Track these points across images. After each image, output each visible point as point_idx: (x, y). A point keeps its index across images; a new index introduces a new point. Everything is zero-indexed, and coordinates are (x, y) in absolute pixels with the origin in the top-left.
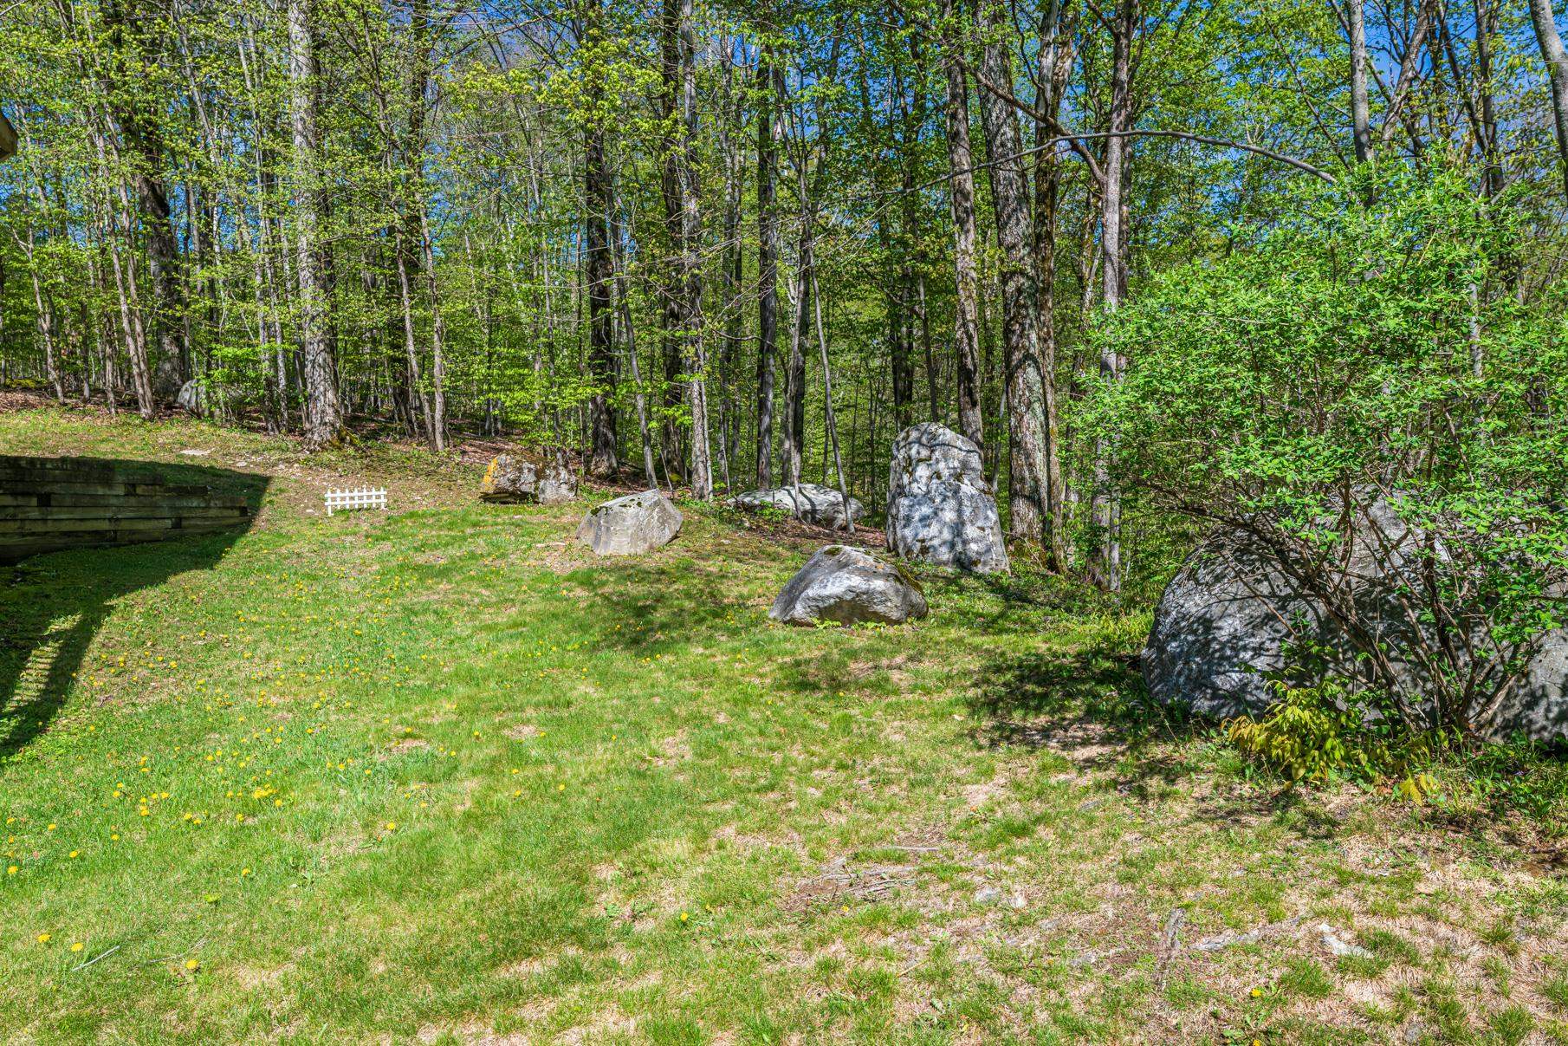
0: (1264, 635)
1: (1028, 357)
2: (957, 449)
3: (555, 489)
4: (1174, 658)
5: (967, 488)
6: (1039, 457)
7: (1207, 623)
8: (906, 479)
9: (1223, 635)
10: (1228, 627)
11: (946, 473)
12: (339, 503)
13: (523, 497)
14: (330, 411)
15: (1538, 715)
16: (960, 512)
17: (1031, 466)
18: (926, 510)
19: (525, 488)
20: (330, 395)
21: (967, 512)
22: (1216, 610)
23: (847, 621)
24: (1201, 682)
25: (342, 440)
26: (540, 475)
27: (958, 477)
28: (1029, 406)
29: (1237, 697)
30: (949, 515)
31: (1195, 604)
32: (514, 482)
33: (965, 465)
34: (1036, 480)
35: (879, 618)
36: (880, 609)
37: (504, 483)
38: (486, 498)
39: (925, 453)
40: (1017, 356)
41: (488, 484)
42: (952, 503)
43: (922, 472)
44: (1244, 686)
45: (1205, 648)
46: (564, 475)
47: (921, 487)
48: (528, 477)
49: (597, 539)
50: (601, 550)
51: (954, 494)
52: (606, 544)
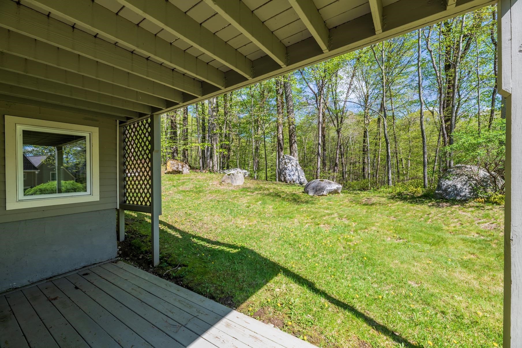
0: (465, 187)
2: (295, 160)
3: (186, 170)
4: (450, 192)
5: (298, 168)
8: (286, 166)
19: (180, 170)
22: (456, 184)
23: (333, 194)
26: (183, 167)
27: (296, 166)
30: (297, 174)
31: (452, 183)
32: (177, 168)
33: (297, 163)
37: (175, 168)
38: (169, 173)
39: (289, 161)
43: (289, 165)
45: (456, 189)
46: (187, 166)
47: (290, 168)
48: (180, 167)
49: (232, 182)
50: (234, 184)
51: (297, 170)
52: (236, 182)
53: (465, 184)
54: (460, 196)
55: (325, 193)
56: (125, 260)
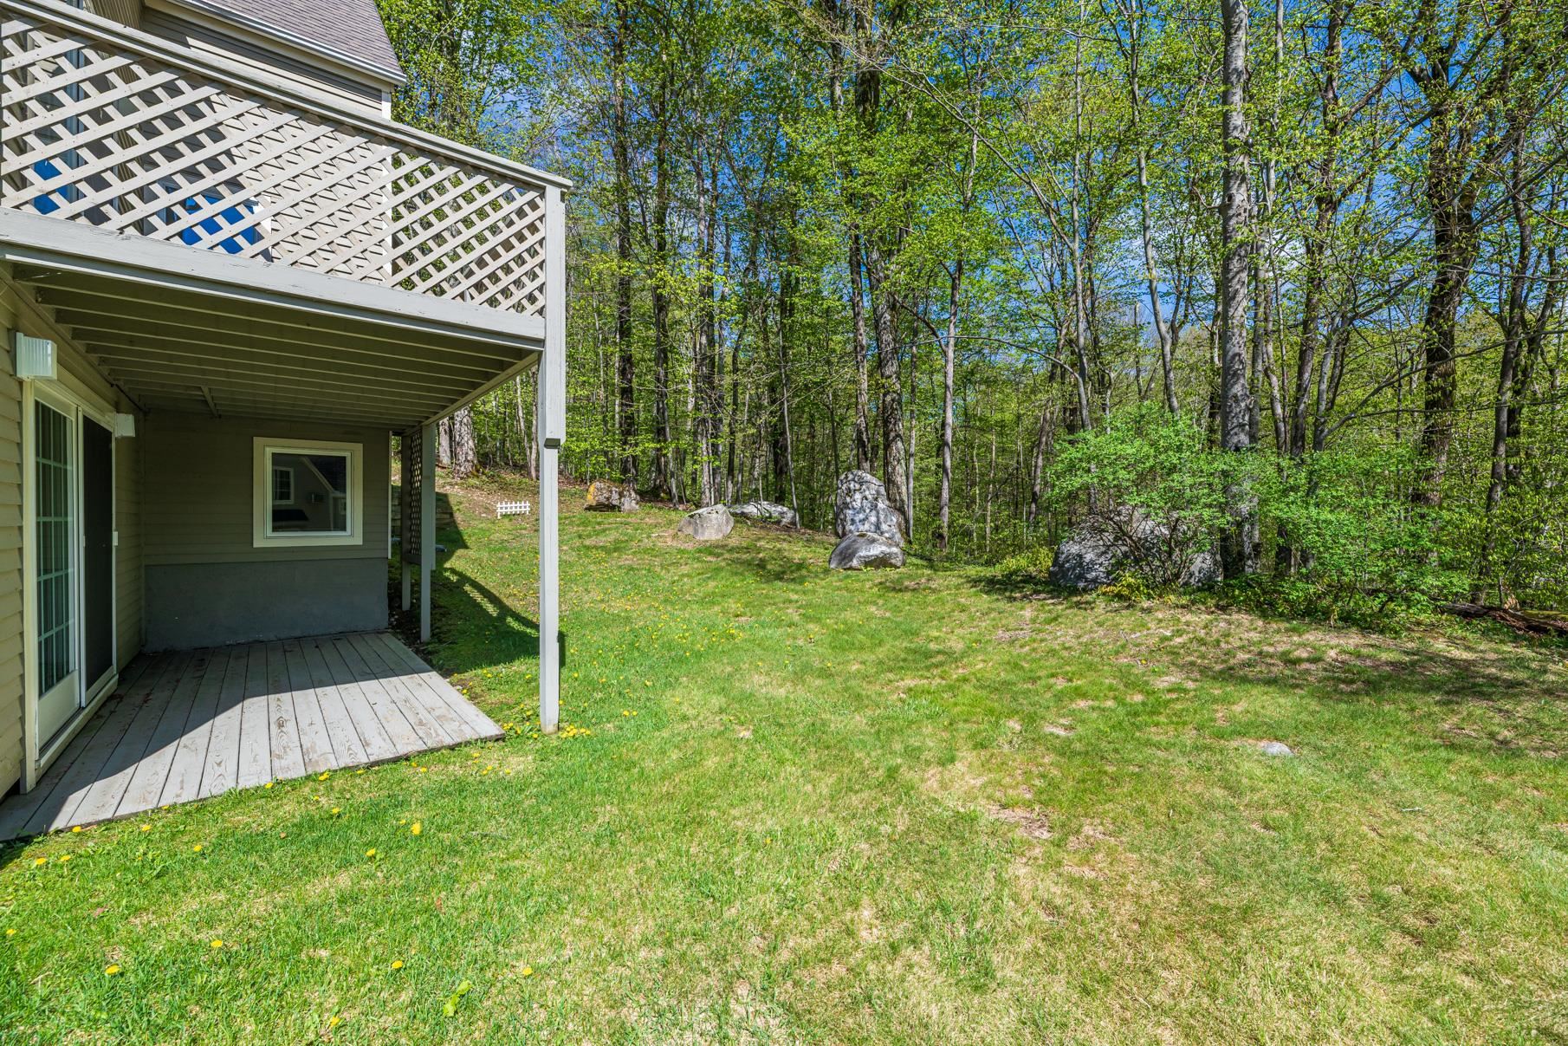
0: (1102, 559)
1: (898, 435)
2: (874, 484)
3: (630, 503)
4: (1068, 569)
5: (881, 505)
6: (904, 489)
7: (1080, 556)
8: (848, 499)
9: (1087, 560)
10: (1089, 557)
11: (870, 497)
12: (504, 511)
13: (612, 508)
14: (471, 453)
15: (1192, 580)
16: (878, 517)
17: (900, 493)
18: (861, 516)
19: (614, 503)
20: (471, 443)
21: (882, 517)
22: (1084, 551)
23: (877, 567)
24: (1080, 577)
25: (478, 471)
26: (621, 495)
27: (876, 499)
28: (899, 461)
29: (1095, 580)
30: (873, 519)
31: (1075, 549)
32: (608, 499)
33: (878, 492)
34: (902, 501)
35: (892, 565)
36: (893, 561)
37: (602, 499)
38: (590, 508)
39: (857, 486)
40: (893, 434)
41: (591, 499)
42: (874, 513)
43: (858, 496)
44: (1097, 577)
45: (1080, 565)
46: (633, 494)
47: (857, 504)
48: (615, 496)
49: (696, 531)
50: (700, 538)
51: (874, 507)
52: (703, 533)
53: (1105, 553)
54: (1086, 580)
55: (855, 563)
56: (394, 634)
